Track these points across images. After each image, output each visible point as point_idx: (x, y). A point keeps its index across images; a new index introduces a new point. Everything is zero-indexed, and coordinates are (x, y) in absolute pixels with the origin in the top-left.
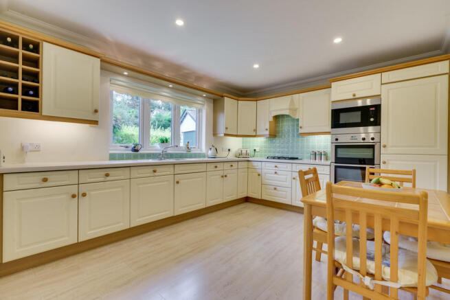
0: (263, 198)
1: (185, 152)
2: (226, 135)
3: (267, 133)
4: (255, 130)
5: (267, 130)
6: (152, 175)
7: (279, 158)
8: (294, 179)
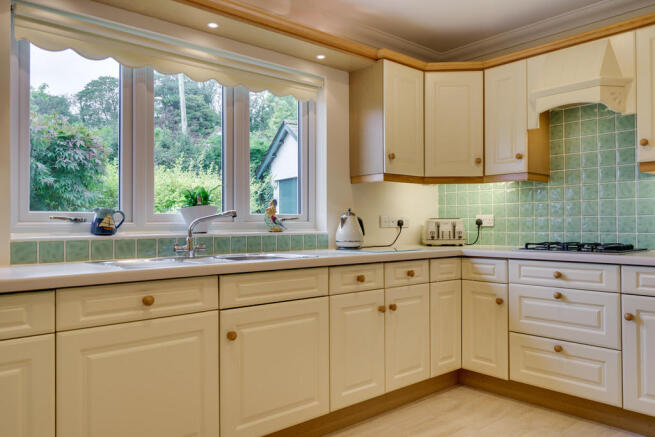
0: (515, 377)
1: (265, 233)
2: (389, 177)
3: (522, 166)
4: (481, 161)
5: (519, 157)
6: (140, 314)
7: (565, 247)
8: (630, 318)
